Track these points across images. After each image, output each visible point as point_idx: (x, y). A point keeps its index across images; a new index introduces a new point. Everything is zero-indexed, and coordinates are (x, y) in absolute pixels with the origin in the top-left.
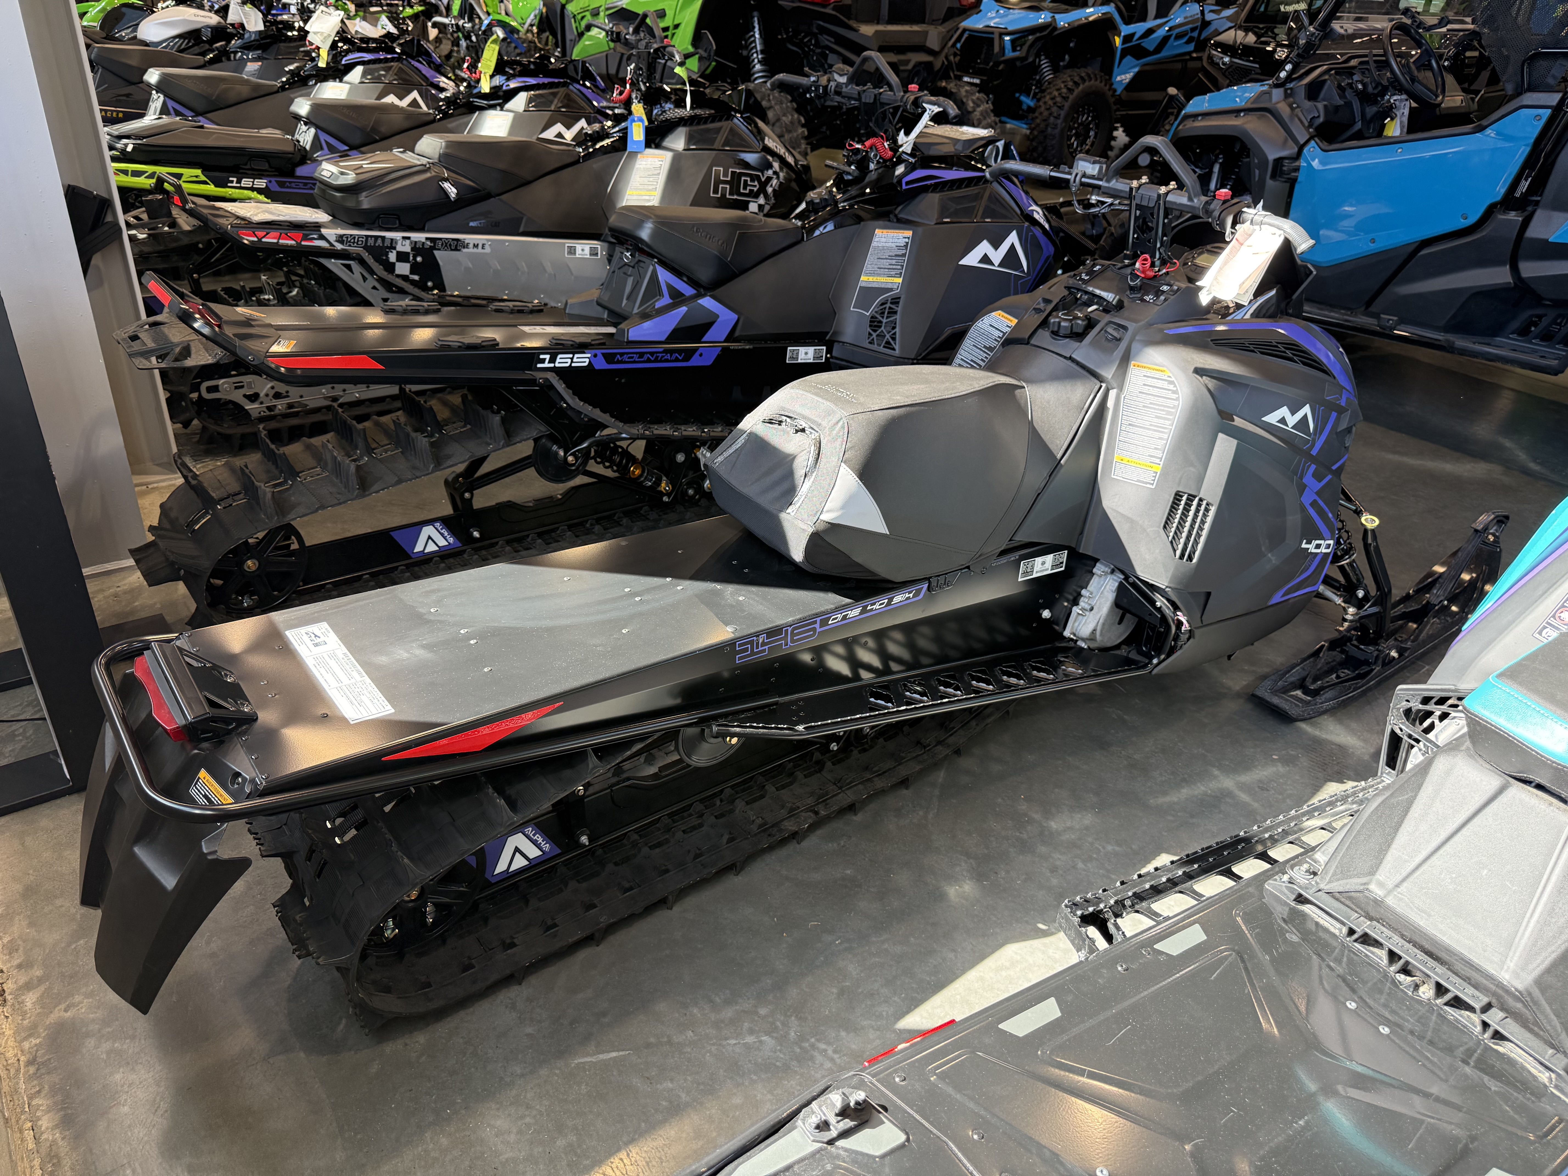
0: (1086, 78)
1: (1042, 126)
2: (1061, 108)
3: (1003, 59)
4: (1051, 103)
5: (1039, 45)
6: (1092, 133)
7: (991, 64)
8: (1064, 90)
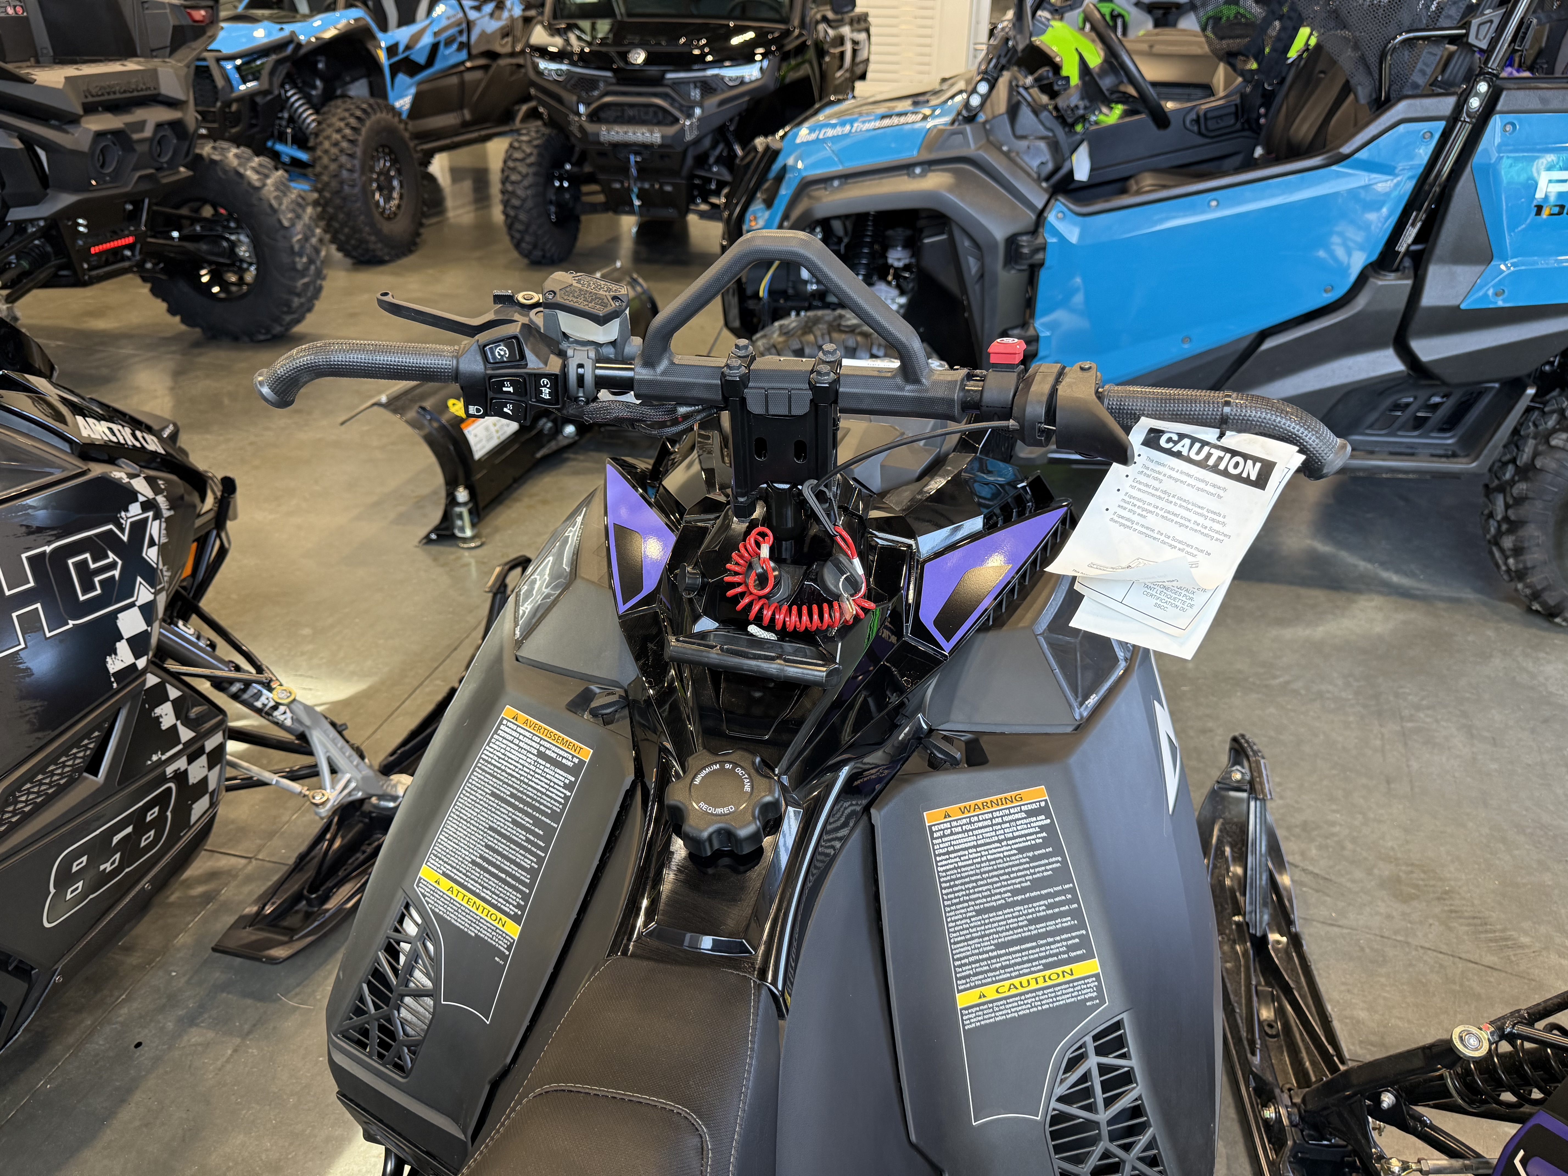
0: (369, 110)
1: (334, 184)
2: (352, 156)
3: (234, 95)
4: (334, 150)
5: (283, 70)
6: (395, 183)
7: (219, 104)
8: (348, 131)
